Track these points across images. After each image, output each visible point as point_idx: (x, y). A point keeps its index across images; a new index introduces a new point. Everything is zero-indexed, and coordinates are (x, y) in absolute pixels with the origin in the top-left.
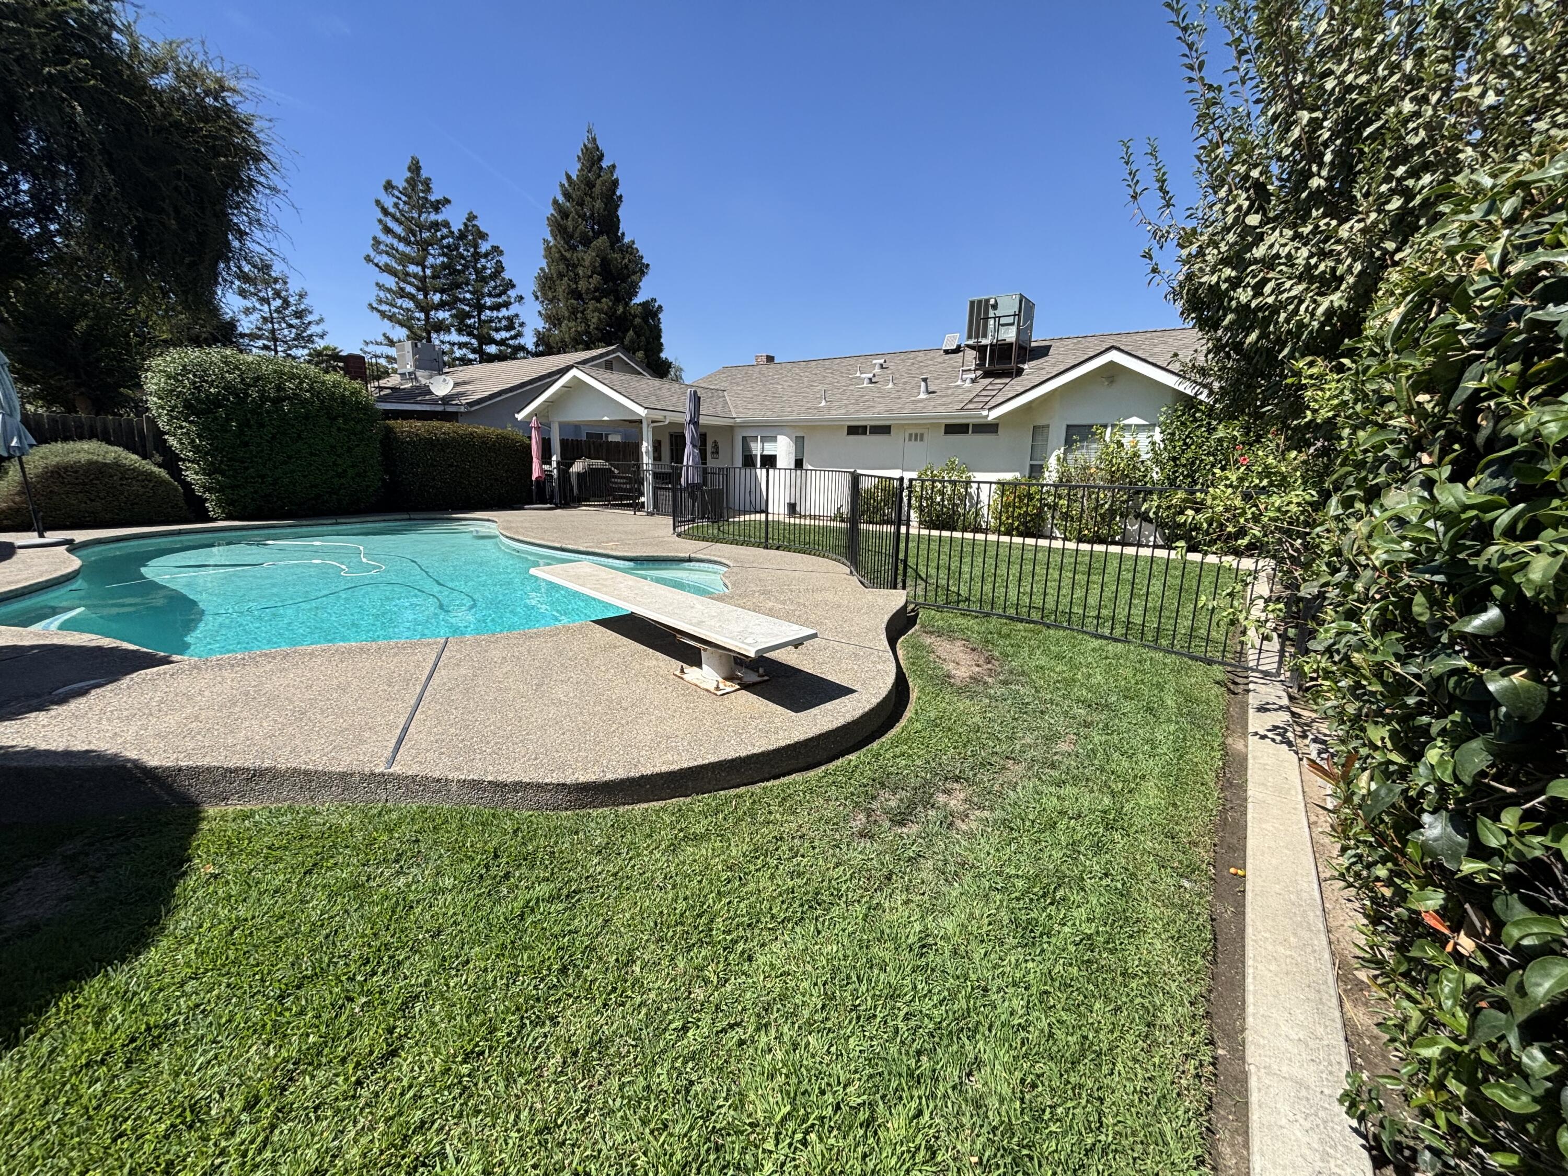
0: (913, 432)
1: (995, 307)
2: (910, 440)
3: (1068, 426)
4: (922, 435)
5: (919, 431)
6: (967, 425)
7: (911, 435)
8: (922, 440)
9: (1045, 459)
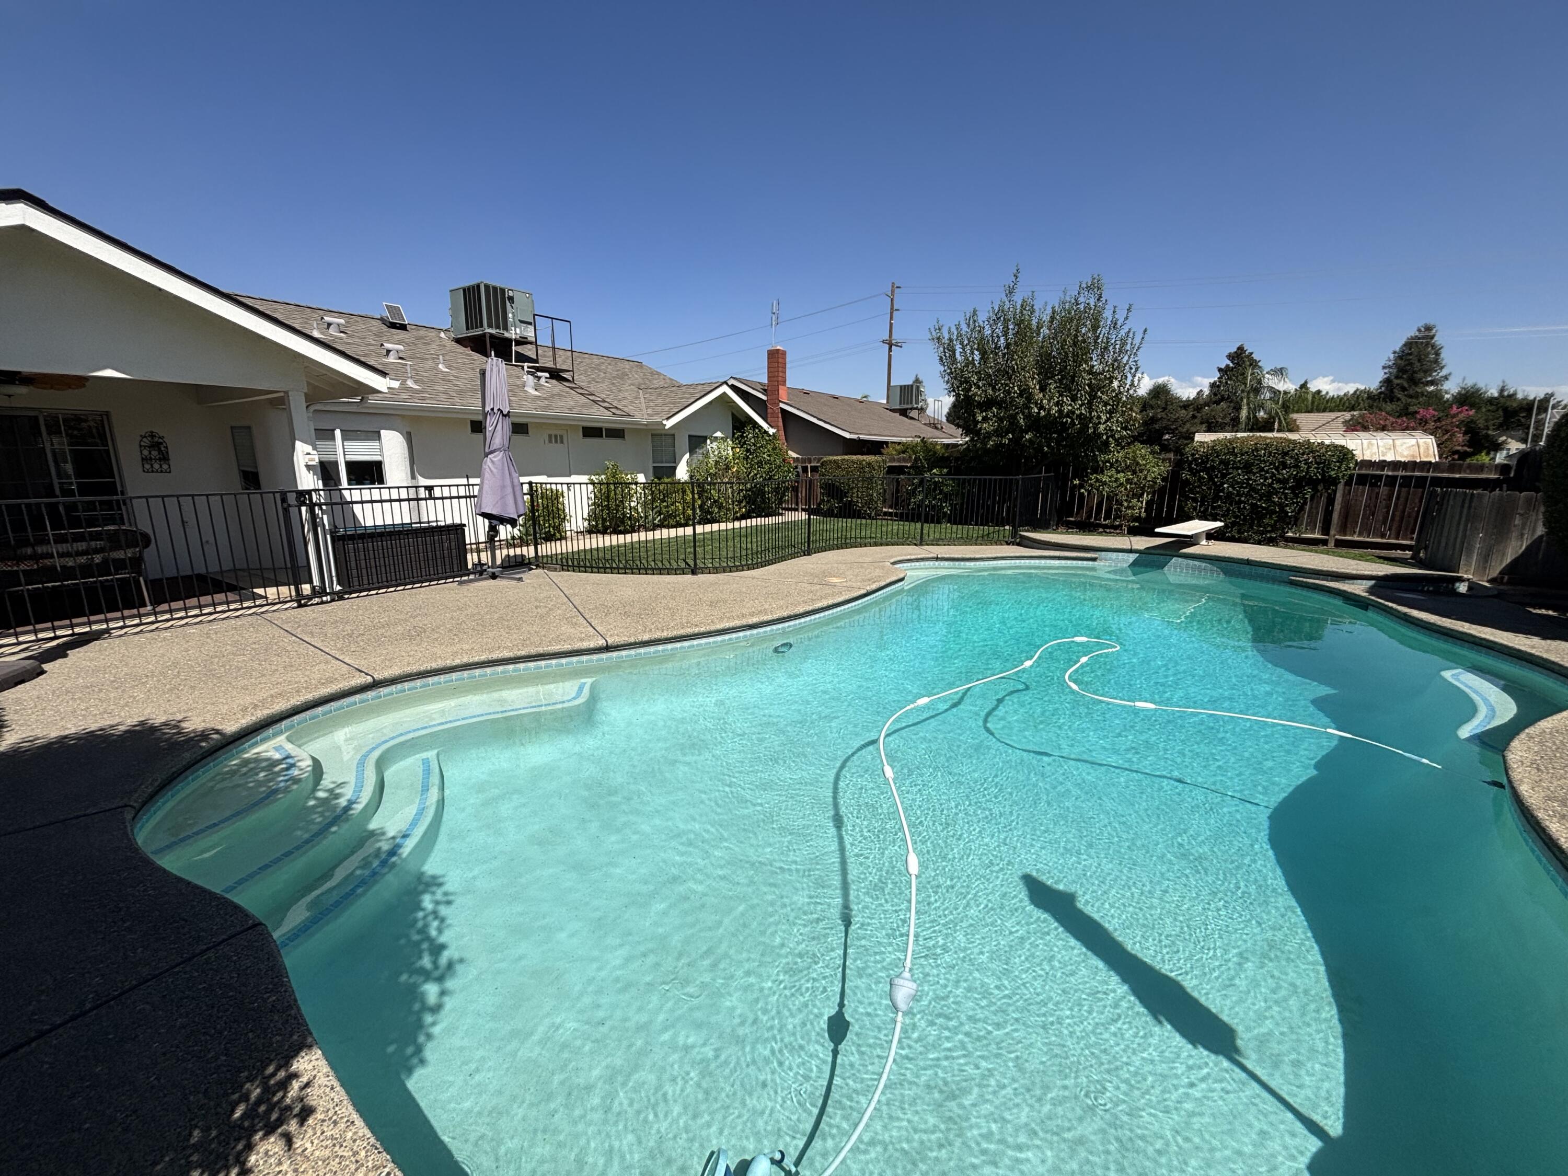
0: (553, 432)
1: (511, 299)
2: (550, 441)
3: (690, 436)
4: (561, 437)
5: (559, 433)
6: (601, 429)
7: (550, 436)
8: (562, 442)
9: (675, 461)
